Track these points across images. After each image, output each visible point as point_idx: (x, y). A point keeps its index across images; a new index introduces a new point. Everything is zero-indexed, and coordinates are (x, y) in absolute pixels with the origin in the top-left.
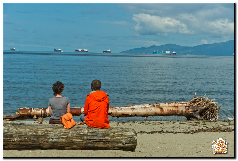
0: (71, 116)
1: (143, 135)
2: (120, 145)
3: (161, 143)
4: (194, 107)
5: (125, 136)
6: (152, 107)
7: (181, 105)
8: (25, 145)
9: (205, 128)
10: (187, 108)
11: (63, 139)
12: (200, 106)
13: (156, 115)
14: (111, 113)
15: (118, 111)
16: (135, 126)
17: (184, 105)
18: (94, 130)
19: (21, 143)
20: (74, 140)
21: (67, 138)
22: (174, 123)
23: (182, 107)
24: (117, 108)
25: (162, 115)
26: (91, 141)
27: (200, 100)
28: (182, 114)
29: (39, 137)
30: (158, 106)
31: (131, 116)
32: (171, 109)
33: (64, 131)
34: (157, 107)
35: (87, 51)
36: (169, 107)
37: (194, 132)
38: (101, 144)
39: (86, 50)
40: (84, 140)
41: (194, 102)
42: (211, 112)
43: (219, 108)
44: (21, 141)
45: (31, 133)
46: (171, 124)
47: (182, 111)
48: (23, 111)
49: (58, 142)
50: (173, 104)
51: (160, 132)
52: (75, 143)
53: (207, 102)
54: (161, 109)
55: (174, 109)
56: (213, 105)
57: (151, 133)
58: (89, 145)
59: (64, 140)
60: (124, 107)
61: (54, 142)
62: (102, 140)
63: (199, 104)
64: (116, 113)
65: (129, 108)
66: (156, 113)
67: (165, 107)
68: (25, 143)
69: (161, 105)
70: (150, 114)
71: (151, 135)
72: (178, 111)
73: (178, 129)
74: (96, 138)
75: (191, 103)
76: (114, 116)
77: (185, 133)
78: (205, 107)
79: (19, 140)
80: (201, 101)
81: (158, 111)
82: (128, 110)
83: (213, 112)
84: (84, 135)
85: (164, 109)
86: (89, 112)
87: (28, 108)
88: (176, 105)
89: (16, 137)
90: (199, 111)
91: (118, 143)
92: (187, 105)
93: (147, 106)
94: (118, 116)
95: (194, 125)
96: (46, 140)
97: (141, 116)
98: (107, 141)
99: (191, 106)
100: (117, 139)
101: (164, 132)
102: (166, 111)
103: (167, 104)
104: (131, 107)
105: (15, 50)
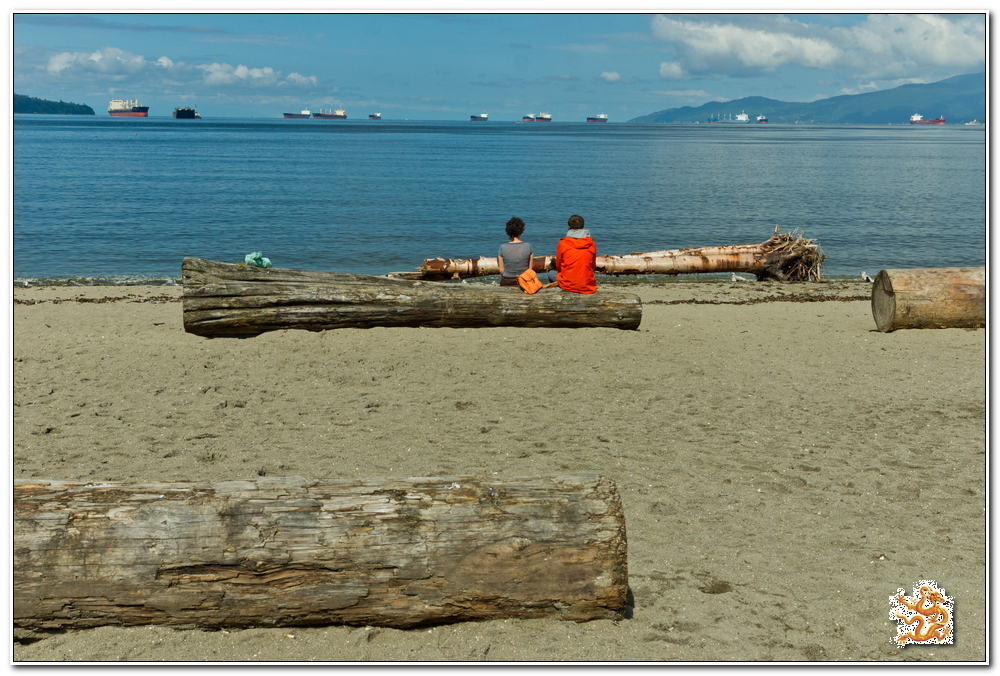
0: (533, 273)
1: (658, 306)
2: (615, 319)
3: (686, 319)
4: (771, 255)
5: (622, 305)
6: (685, 254)
7: (745, 250)
8: (464, 319)
9: (776, 295)
10: (757, 256)
11: (523, 310)
12: (783, 253)
13: (694, 270)
14: (604, 268)
15: (617, 264)
16: (646, 292)
17: (751, 250)
18: (572, 295)
19: (458, 316)
20: (540, 311)
21: (529, 309)
22: (721, 286)
23: (747, 254)
24: (615, 257)
25: (706, 270)
26: (567, 314)
27: (784, 240)
28: (746, 269)
29: (486, 306)
30: (698, 254)
31: (643, 273)
32: (725, 258)
33: (524, 298)
34: (695, 255)
35: (549, 120)
36: (720, 254)
37: (753, 301)
38: (584, 319)
39: (548, 116)
40: (557, 312)
41: (772, 244)
42: (806, 264)
43: (823, 257)
44: (457, 313)
45: (473, 301)
46: (714, 288)
47: (747, 263)
48: (433, 265)
49: (516, 315)
50: (729, 250)
51: (690, 302)
52: (542, 317)
53: (799, 245)
54: (705, 259)
55: (731, 259)
56: (810, 251)
57: (674, 303)
58: (564, 319)
59: (524, 312)
60: (629, 256)
61: (510, 315)
62: (585, 312)
63: (782, 249)
64: (614, 268)
65: (640, 256)
66: (693, 267)
67: (713, 254)
68: (463, 316)
69: (704, 251)
70: (681, 268)
71: (673, 306)
72: (738, 263)
73: (726, 296)
74: (575, 308)
75: (765, 246)
76: (610, 274)
77: (736, 303)
78: (793, 254)
79: (454, 311)
80: (787, 242)
81: (698, 262)
82: (638, 261)
83: (809, 264)
84: (557, 303)
85: (710, 258)
86: (564, 267)
87: (442, 260)
88: (736, 251)
89: (450, 306)
90: (781, 262)
91: (611, 316)
92: (758, 250)
93: (676, 252)
94: (617, 274)
95: (758, 290)
96: (497, 312)
97: (664, 273)
98: (593, 313)
99: (765, 252)
100: (610, 310)
101: (697, 302)
102: (713, 262)
103: (715, 250)
104: (643, 256)
105: (379, 118)
